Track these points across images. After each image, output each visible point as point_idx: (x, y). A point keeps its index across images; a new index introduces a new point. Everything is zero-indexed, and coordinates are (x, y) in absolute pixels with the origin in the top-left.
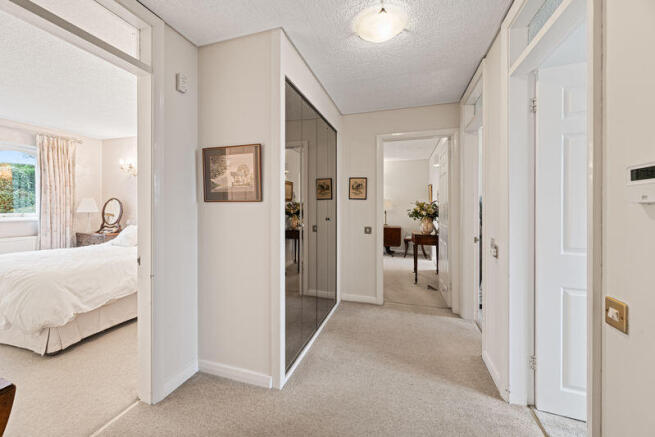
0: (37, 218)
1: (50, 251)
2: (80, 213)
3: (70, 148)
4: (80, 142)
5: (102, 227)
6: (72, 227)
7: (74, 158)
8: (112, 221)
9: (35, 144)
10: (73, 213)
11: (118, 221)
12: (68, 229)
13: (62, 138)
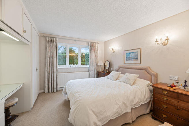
0: (89, 67)
1: (91, 79)
2: (99, 65)
3: (96, 46)
4: (99, 43)
5: (104, 70)
6: (97, 69)
7: (97, 48)
8: (107, 68)
9: (89, 45)
10: (97, 65)
11: (108, 69)
12: (96, 70)
13: (95, 43)
